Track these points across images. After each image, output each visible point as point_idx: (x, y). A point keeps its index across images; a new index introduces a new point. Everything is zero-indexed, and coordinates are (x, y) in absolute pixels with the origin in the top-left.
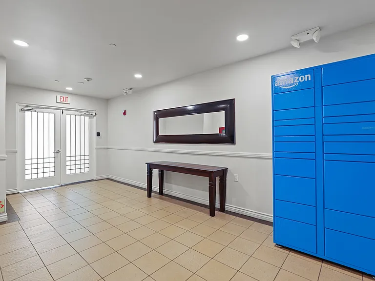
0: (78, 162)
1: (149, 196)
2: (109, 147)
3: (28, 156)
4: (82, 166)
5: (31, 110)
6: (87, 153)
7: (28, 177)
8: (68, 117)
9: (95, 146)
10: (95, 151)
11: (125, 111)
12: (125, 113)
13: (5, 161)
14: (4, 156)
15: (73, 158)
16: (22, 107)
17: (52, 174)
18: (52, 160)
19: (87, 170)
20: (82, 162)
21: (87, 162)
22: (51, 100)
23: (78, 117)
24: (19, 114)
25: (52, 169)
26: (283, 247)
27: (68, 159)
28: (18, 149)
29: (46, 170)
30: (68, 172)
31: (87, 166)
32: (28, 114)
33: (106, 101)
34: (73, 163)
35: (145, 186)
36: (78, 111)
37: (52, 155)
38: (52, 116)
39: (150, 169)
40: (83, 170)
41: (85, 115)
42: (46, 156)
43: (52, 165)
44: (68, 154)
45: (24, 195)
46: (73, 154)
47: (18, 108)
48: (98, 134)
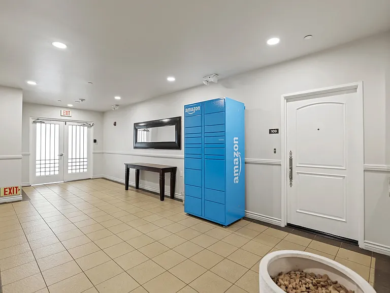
0: (78, 164)
1: (127, 189)
2: (104, 151)
3: (38, 158)
4: (82, 167)
5: (41, 122)
6: (86, 156)
7: (38, 174)
8: (70, 127)
9: (92, 151)
10: (92, 155)
11: (115, 122)
12: (115, 124)
13: (20, 160)
14: (20, 156)
15: (74, 160)
16: (34, 120)
17: (57, 173)
18: (57, 161)
19: (85, 170)
20: (82, 164)
21: (85, 163)
22: (57, 114)
23: (78, 127)
24: (31, 125)
25: (57, 169)
26: (190, 215)
27: (70, 161)
28: (31, 152)
29: (52, 169)
30: (70, 172)
31: (85, 167)
32: (38, 125)
33: (102, 114)
34: (74, 164)
35: (124, 182)
36: (78, 122)
37: (57, 157)
38: (57, 126)
39: (127, 168)
40: (82, 171)
41: (84, 125)
42: (52, 158)
43: (57, 165)
44: (70, 157)
45: (35, 187)
46: (74, 157)
47: (31, 120)
48: (95, 141)
